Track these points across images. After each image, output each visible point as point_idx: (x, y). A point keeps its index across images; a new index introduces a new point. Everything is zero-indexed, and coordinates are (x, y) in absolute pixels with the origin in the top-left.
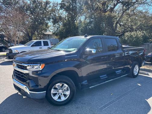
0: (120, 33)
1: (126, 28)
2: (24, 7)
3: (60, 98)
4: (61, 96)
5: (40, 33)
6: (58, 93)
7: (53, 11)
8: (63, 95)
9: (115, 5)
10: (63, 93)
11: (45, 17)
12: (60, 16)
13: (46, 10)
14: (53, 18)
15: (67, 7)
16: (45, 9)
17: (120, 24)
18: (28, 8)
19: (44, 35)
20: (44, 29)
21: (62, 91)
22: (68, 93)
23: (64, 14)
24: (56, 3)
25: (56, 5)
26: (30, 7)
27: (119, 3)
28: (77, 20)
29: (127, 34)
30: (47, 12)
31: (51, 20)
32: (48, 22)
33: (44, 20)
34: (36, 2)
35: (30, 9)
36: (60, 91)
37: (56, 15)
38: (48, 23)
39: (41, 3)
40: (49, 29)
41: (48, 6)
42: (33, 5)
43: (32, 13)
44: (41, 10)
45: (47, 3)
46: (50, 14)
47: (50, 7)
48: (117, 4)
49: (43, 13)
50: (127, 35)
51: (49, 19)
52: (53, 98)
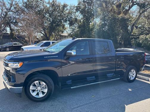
0: (137, 36)
1: (143, 31)
2: (43, 10)
3: (38, 94)
4: (39, 92)
5: (57, 34)
6: (36, 90)
7: (70, 13)
8: (41, 92)
9: (130, 7)
10: (41, 91)
11: (62, 19)
12: (76, 18)
13: (63, 13)
14: (69, 20)
15: (82, 10)
16: (62, 11)
17: (136, 26)
18: (48, 11)
19: (61, 36)
20: (61, 31)
21: (40, 88)
22: (46, 91)
23: (79, 16)
24: (73, 6)
25: (73, 8)
26: (48, 10)
27: (135, 5)
28: (92, 23)
29: (141, 36)
30: (64, 14)
31: (68, 22)
32: (65, 23)
33: (61, 22)
34: (54, 6)
35: (49, 12)
36: (39, 88)
37: (72, 17)
38: (65, 25)
39: (59, 6)
40: (67, 31)
41: (66, 9)
42: (52, 8)
43: (50, 16)
44: (59, 13)
45: (65, 6)
46: (67, 16)
47: (67, 9)
48: (132, 6)
49: (60, 16)
50: (142, 38)
51: (66, 21)
52: (32, 94)
